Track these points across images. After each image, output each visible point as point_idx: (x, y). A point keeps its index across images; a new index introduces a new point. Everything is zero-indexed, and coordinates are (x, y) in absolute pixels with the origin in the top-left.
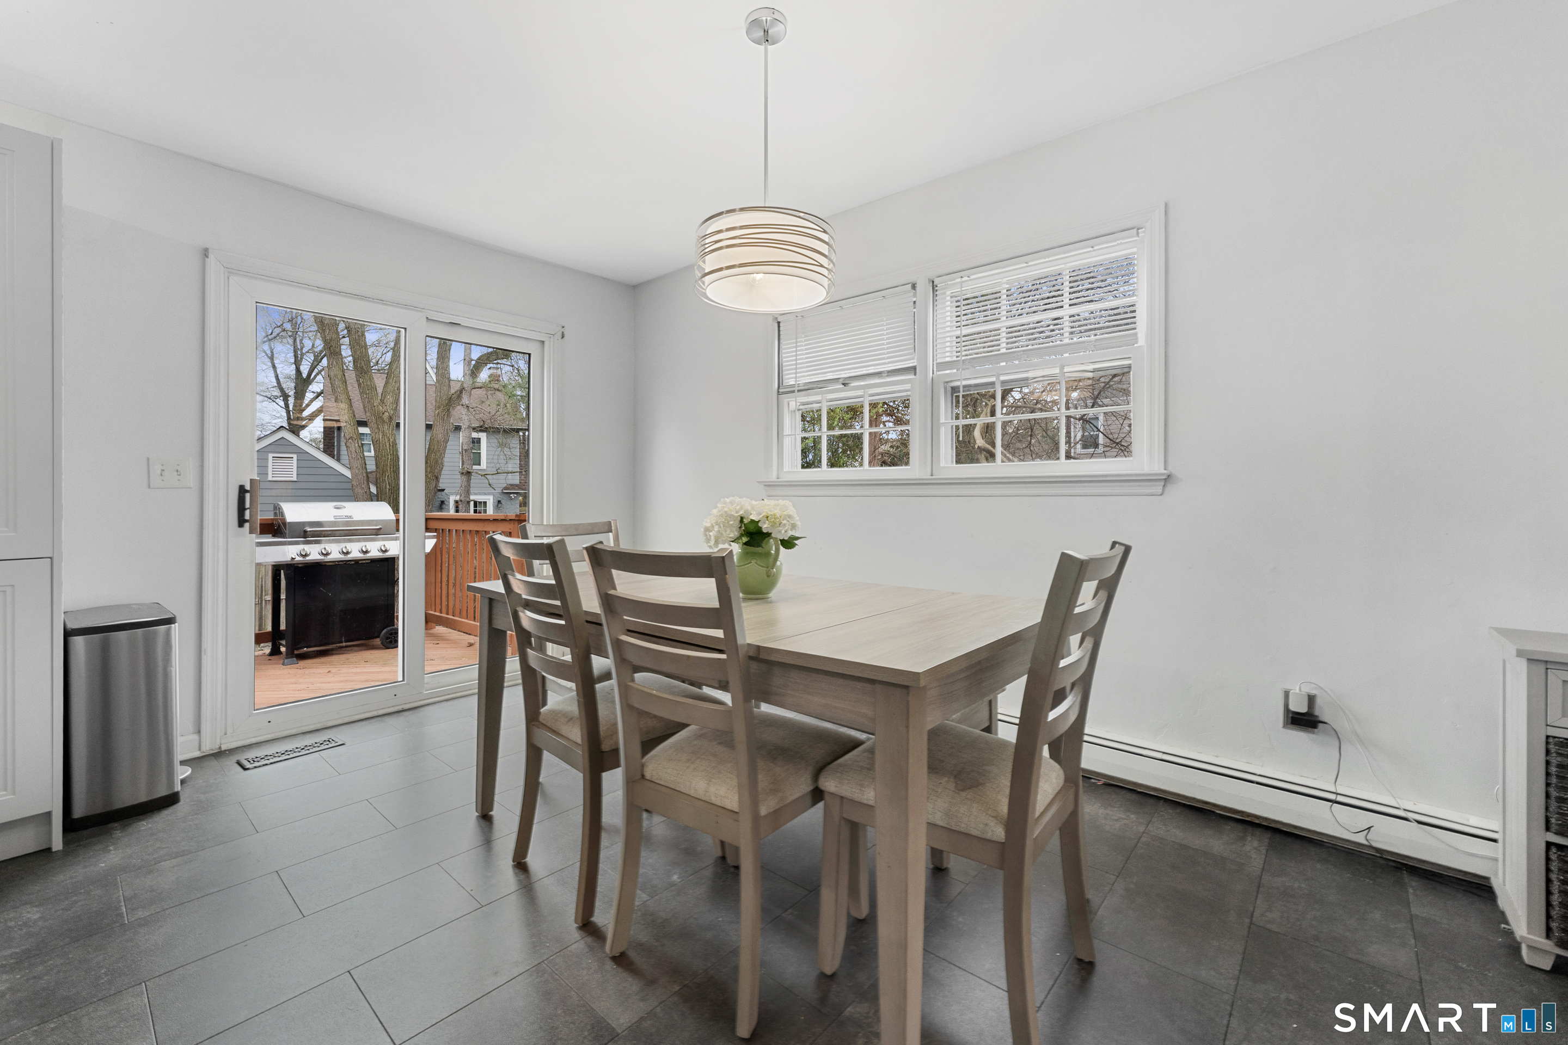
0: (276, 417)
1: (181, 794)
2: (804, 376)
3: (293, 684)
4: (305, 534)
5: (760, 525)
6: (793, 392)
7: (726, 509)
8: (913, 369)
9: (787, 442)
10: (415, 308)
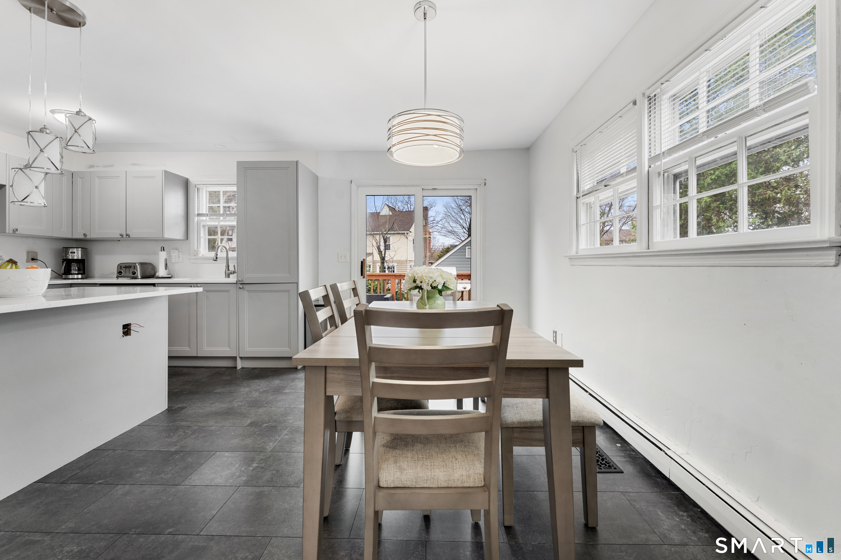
2: (588, 184)
6: (583, 195)
10: (417, 186)
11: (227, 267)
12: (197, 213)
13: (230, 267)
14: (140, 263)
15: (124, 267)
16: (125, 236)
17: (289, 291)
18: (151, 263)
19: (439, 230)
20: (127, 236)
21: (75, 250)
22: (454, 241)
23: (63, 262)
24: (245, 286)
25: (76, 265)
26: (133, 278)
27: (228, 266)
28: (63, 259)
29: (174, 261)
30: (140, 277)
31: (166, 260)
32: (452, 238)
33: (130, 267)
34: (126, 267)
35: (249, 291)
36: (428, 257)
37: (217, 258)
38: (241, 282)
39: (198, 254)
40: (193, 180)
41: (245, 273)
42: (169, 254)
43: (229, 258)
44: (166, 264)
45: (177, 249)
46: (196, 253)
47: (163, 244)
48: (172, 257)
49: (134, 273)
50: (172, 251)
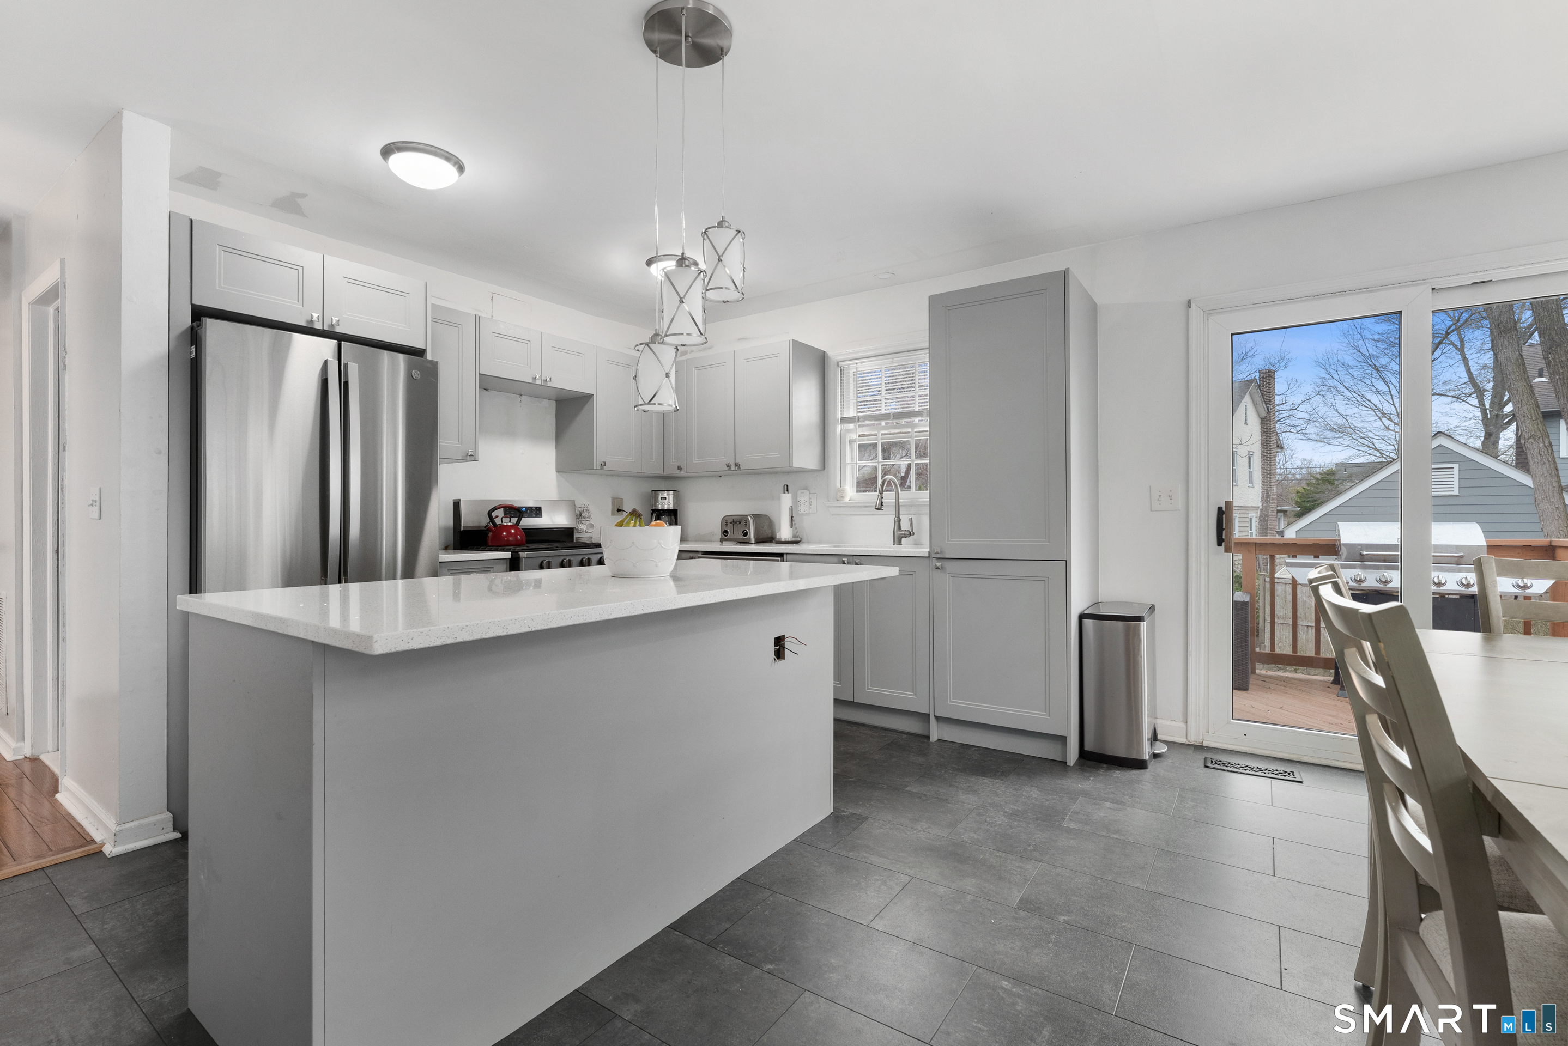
0: (1466, 419)
1: (1148, 762)
3: (1330, 716)
4: (1362, 558)
10: (1414, 282)
11: (897, 523)
12: (840, 418)
13: (901, 522)
14: (753, 515)
15: (731, 523)
16: (733, 468)
17: (1046, 579)
18: (766, 516)
19: (1298, 429)
20: (736, 467)
21: (665, 494)
22: (1351, 452)
23: (652, 514)
24: (948, 564)
25: (667, 520)
26: (741, 542)
27: (899, 521)
28: (652, 510)
29: (802, 512)
30: (753, 541)
31: (791, 509)
32: (1344, 445)
33: (740, 523)
34: (733, 523)
35: (955, 576)
36: (1275, 497)
37: (882, 504)
38: (939, 556)
39: (842, 497)
40: (834, 354)
41: (948, 536)
42: (795, 499)
43: (900, 504)
44: (792, 517)
45: (806, 488)
46: (840, 494)
47: (784, 480)
48: (799, 504)
49: (745, 534)
50: (799, 492)
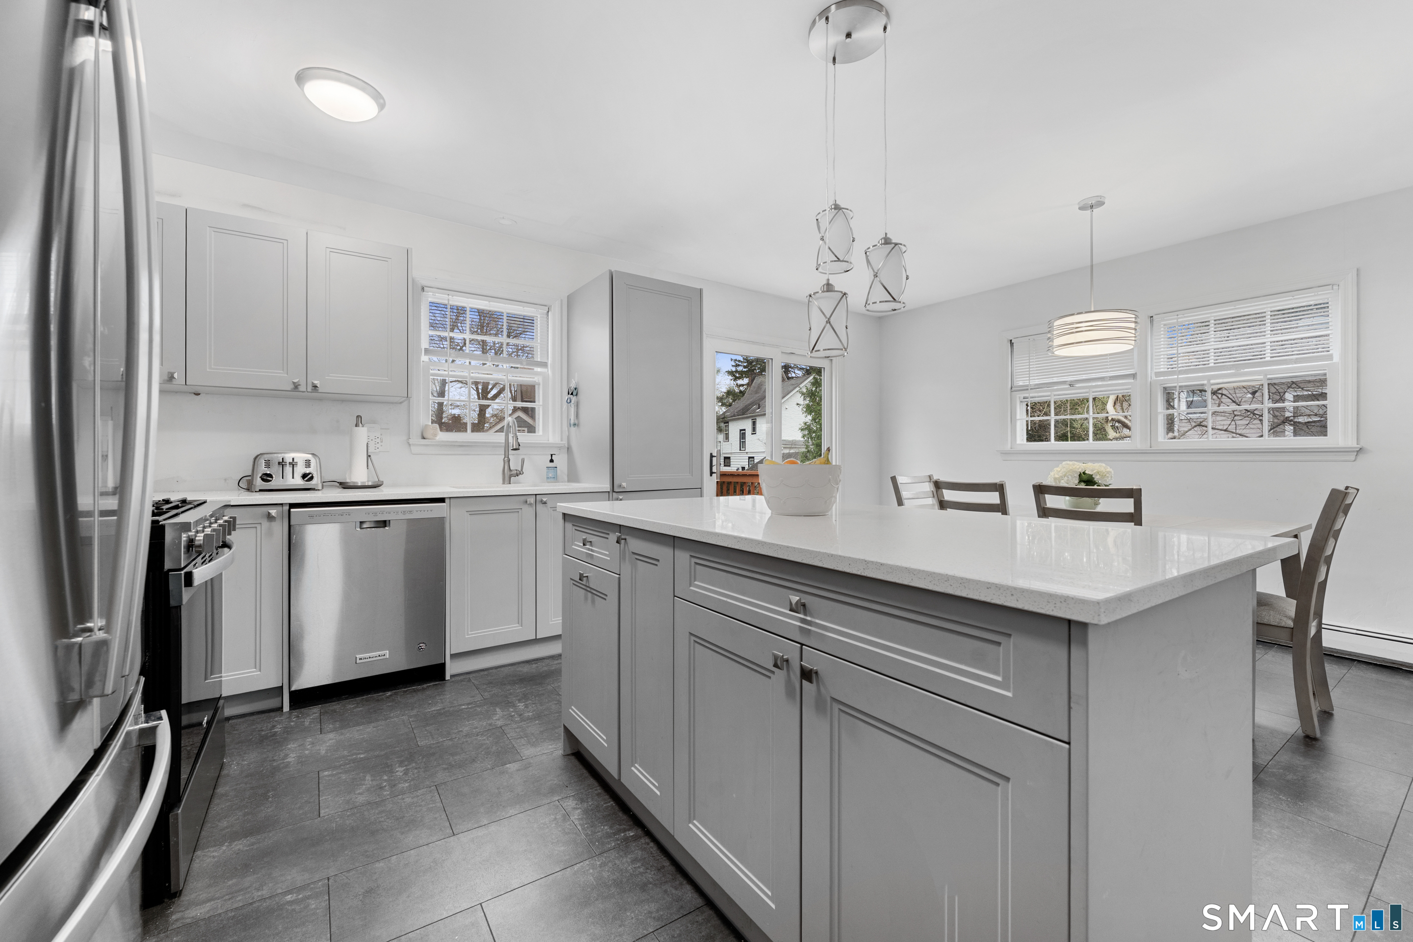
2: (1035, 379)
5: (1093, 476)
6: (1027, 389)
7: (1071, 468)
8: (1134, 376)
9: (1018, 424)
11: (506, 463)
12: (424, 347)
15: (279, 463)
27: (509, 461)
33: (296, 463)
34: (283, 463)
38: (621, 490)
44: (369, 456)
49: (309, 478)
